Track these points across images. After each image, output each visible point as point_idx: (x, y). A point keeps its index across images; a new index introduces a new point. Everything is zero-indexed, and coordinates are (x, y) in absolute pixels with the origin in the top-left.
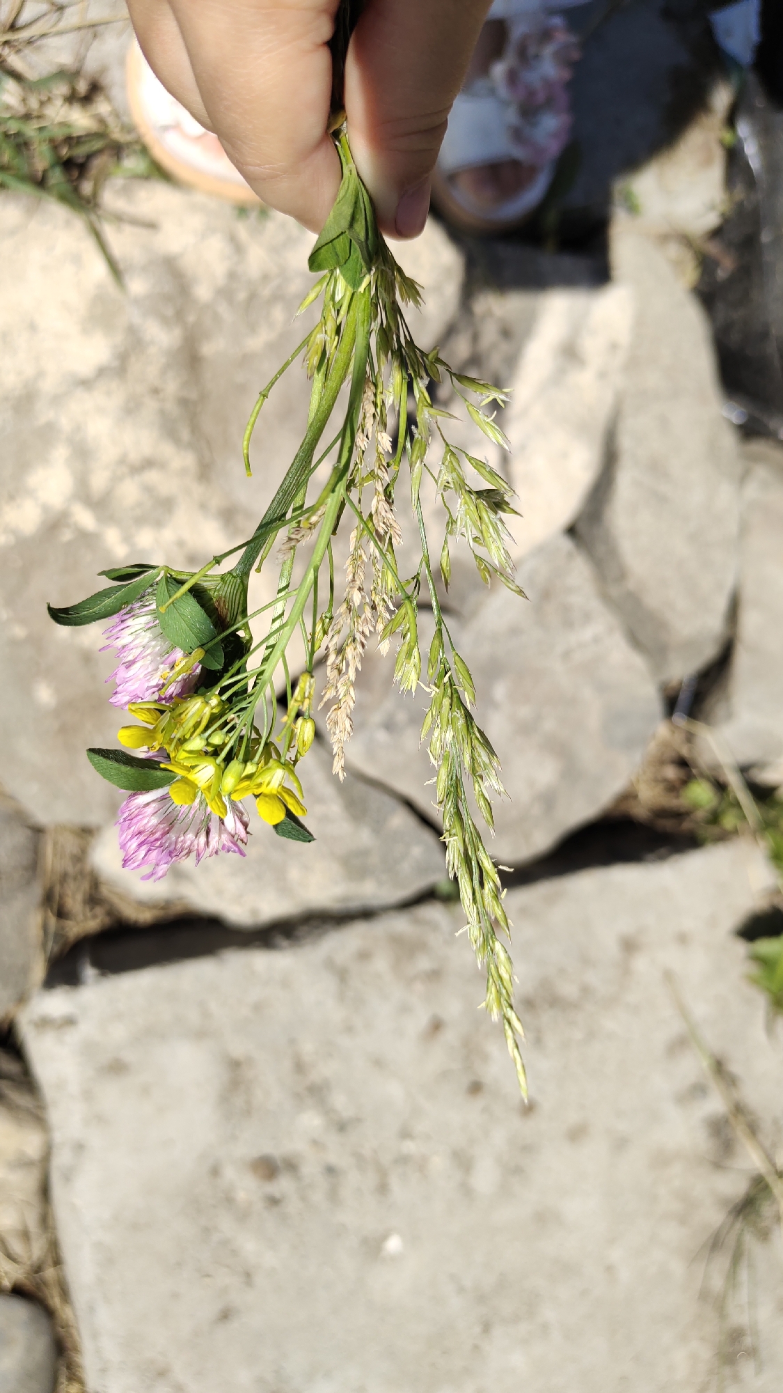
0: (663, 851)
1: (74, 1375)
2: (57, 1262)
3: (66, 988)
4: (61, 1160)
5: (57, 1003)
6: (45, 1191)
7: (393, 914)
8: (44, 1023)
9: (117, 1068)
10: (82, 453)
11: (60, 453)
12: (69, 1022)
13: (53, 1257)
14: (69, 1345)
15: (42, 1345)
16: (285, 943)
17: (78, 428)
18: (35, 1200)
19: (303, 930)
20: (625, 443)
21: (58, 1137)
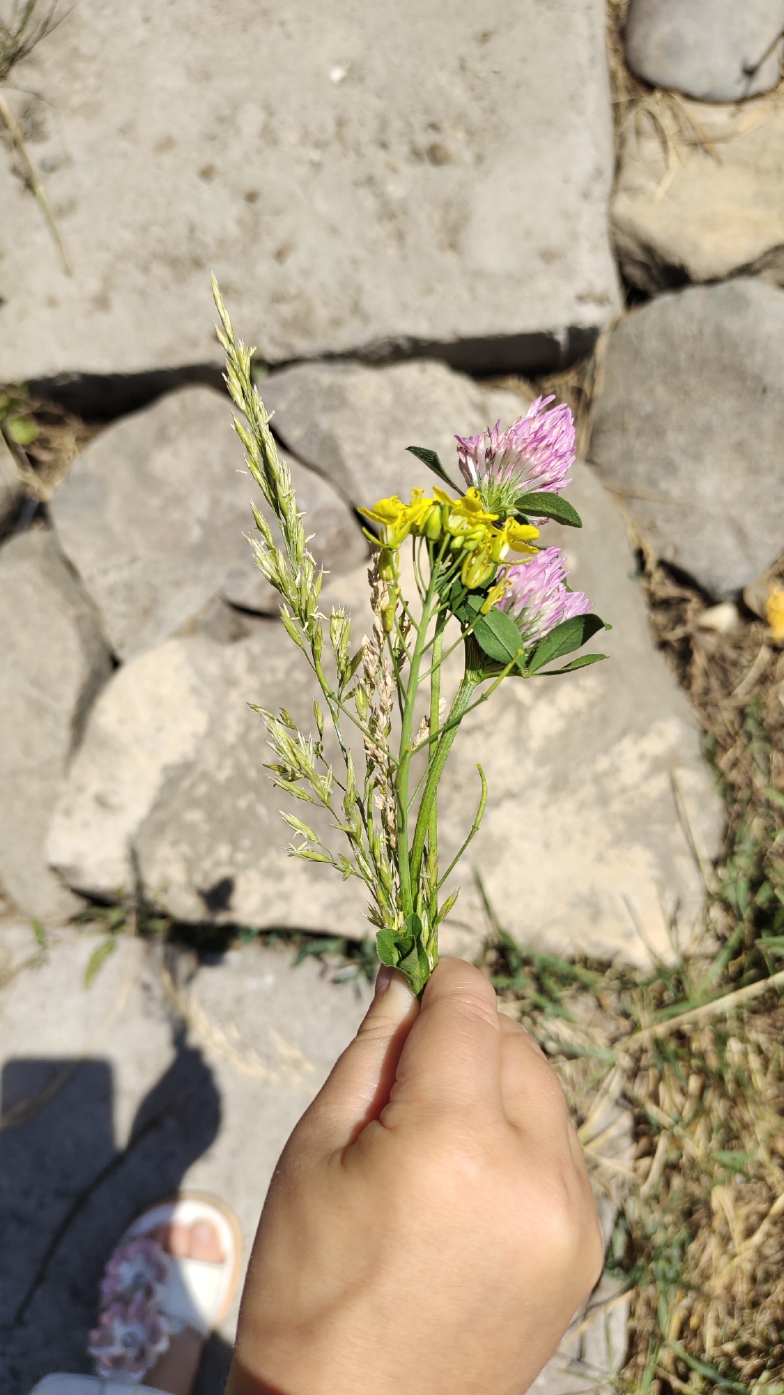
0: (62, 383)
1: (614, 10)
2: (616, 106)
3: (580, 327)
4: (601, 189)
5: (590, 315)
6: (618, 166)
7: (308, 355)
8: (601, 301)
9: (548, 256)
10: (519, 741)
11: (535, 743)
12: (581, 299)
13: (619, 111)
14: (615, 35)
15: (636, 40)
16: (401, 342)
17: (519, 761)
18: (627, 160)
19: (385, 352)
20: (64, 734)
21: (602, 207)
